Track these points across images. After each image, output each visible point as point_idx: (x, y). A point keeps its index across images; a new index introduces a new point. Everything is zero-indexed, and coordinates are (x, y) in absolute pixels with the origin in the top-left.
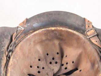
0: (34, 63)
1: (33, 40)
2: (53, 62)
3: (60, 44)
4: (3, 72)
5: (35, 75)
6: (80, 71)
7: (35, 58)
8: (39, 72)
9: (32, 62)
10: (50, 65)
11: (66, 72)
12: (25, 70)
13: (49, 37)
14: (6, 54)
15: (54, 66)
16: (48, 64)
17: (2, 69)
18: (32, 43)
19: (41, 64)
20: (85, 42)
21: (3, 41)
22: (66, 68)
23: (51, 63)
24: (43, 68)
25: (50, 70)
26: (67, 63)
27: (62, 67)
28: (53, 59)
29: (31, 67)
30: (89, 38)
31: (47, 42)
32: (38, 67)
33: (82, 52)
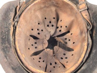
0: (34, 26)
1: (33, 9)
2: (50, 25)
3: (56, 11)
4: (12, 40)
5: (35, 36)
6: (72, 34)
7: (36, 23)
8: (39, 34)
9: (33, 26)
10: (47, 27)
11: (60, 34)
12: (28, 33)
13: (47, 5)
14: (12, 25)
15: (51, 29)
16: (46, 27)
17: (11, 37)
18: (33, 11)
19: (40, 27)
20: (77, 13)
21: (9, 15)
22: (60, 31)
23: (48, 26)
24: (42, 30)
25: (47, 32)
26: (61, 27)
27: (57, 29)
28: (50, 22)
29: (32, 30)
30: (81, 12)
31: (45, 9)
32: (38, 30)
33: (74, 20)
